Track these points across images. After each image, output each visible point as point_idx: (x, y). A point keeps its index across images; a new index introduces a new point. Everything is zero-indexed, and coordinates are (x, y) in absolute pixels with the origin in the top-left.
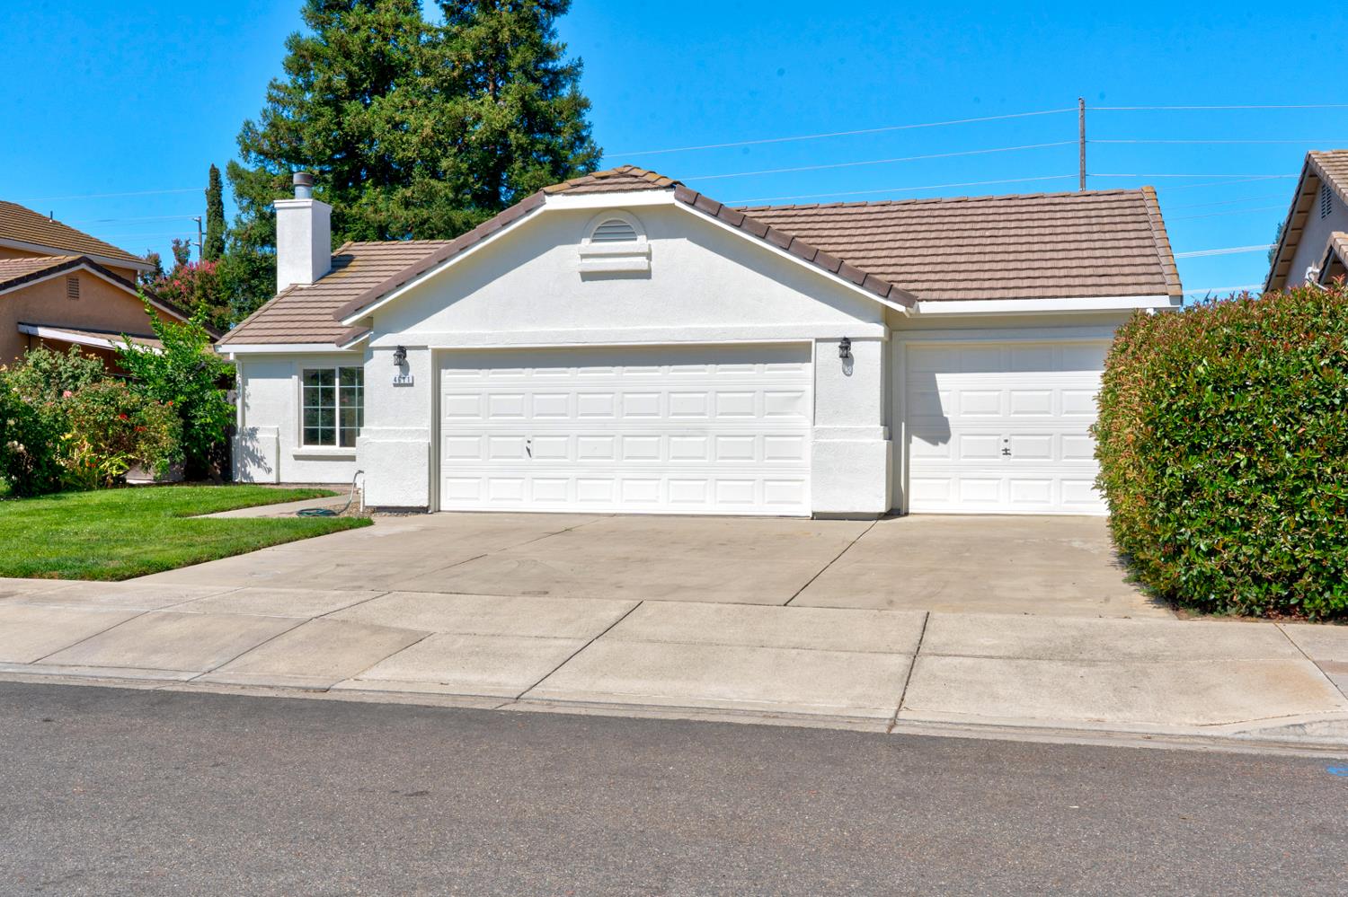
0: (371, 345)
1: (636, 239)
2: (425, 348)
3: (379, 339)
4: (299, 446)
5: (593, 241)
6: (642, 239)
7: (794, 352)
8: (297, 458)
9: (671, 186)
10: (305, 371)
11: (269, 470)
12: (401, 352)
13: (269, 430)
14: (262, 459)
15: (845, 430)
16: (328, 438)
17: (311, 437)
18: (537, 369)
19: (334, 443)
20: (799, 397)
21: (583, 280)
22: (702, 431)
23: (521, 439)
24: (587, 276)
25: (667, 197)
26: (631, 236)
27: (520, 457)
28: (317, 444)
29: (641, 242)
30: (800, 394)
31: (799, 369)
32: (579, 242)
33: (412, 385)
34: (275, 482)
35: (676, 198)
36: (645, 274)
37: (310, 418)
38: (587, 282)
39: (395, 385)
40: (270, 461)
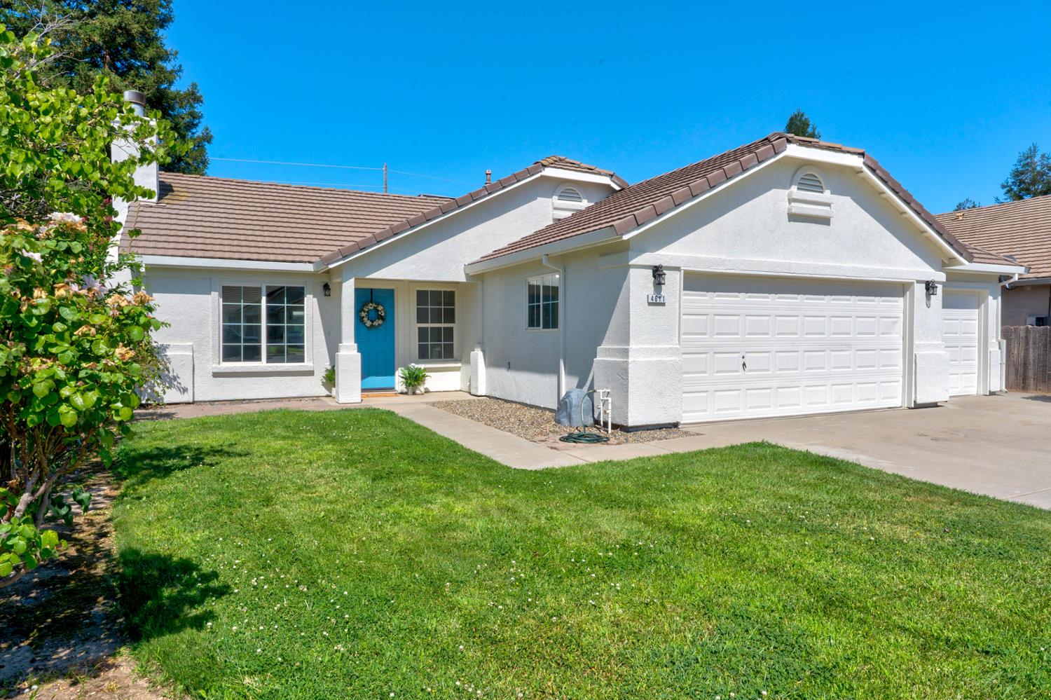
0: (632, 263)
1: (822, 192)
2: (678, 269)
3: (639, 257)
4: (219, 363)
5: (798, 189)
6: (827, 193)
7: (896, 289)
8: (216, 375)
9: (862, 155)
10: (224, 288)
11: (185, 390)
12: (658, 272)
13: (182, 348)
14: (175, 378)
15: (930, 345)
16: (253, 354)
17: (230, 354)
18: (749, 294)
19: (259, 359)
20: (896, 322)
21: (789, 221)
22: (846, 347)
23: (737, 355)
24: (793, 217)
25: (857, 162)
26: (820, 189)
27: (737, 371)
28: (240, 360)
29: (827, 195)
30: (895, 320)
31: (897, 302)
32: (790, 187)
33: (663, 304)
34: (191, 400)
35: (864, 163)
36: (825, 221)
37: (230, 335)
38: (792, 223)
39: (650, 304)
40: (185, 381)
